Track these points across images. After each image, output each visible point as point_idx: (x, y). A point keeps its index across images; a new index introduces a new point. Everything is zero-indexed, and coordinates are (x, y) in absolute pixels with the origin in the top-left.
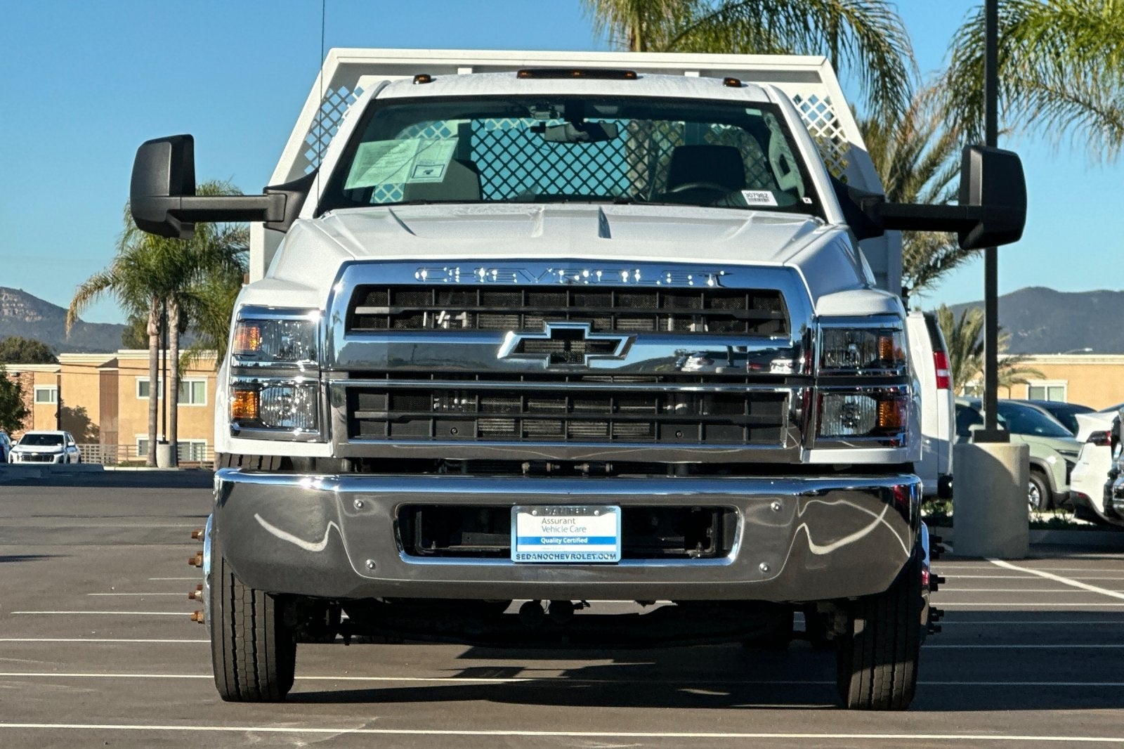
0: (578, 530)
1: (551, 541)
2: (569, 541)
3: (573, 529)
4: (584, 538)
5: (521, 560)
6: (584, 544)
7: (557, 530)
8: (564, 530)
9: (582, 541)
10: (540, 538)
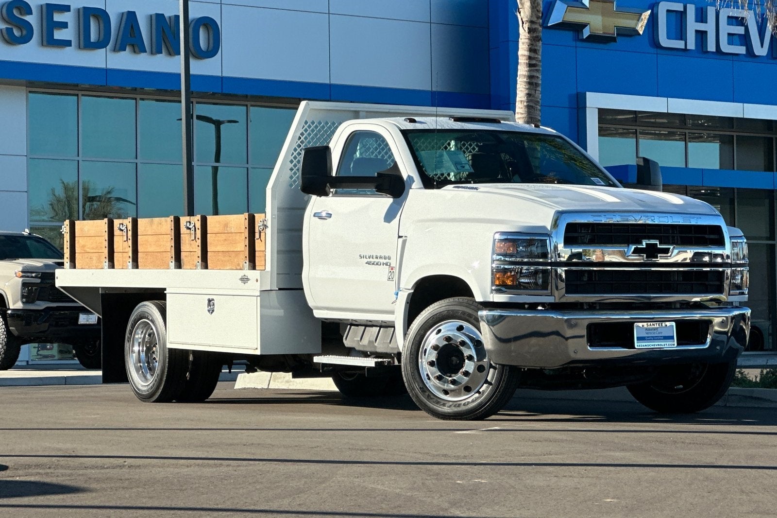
0: (659, 333)
1: (649, 338)
2: (656, 338)
3: (657, 333)
4: (661, 337)
5: (639, 347)
6: (662, 339)
7: (651, 333)
8: (654, 333)
9: (661, 338)
10: (645, 337)
